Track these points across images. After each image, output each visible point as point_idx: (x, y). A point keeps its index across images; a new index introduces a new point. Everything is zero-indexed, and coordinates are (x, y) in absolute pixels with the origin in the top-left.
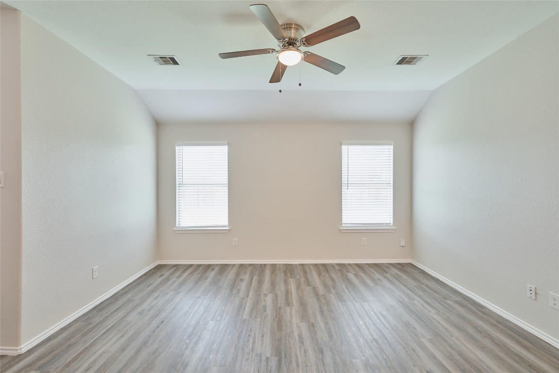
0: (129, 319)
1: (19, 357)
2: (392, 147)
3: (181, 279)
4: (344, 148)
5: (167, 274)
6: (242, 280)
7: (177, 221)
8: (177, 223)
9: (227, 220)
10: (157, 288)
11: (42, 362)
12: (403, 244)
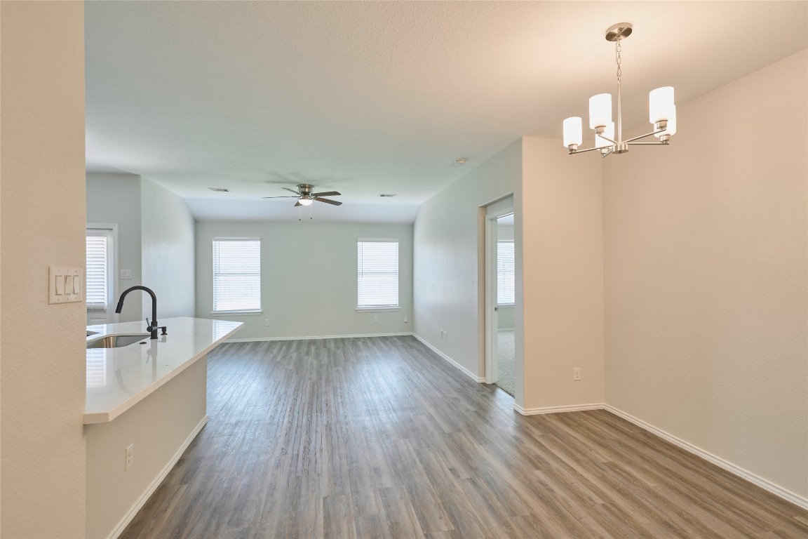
2: (398, 244)
4: (360, 244)
8: (214, 308)
9: (259, 304)
12: (406, 320)
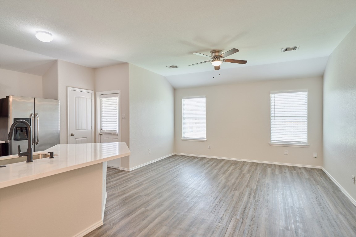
0: (160, 168)
1: (129, 172)
2: (307, 93)
3: (182, 160)
4: (272, 95)
5: (177, 158)
6: (208, 164)
7: (183, 134)
8: (183, 136)
9: (205, 135)
10: (172, 162)
11: (135, 174)
